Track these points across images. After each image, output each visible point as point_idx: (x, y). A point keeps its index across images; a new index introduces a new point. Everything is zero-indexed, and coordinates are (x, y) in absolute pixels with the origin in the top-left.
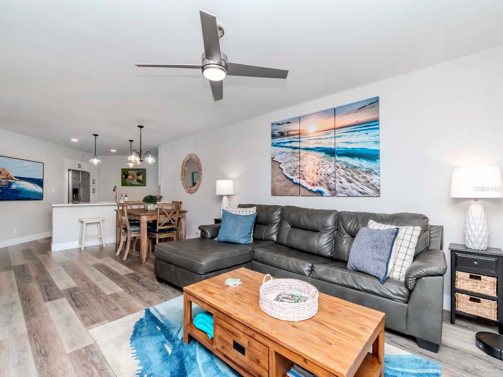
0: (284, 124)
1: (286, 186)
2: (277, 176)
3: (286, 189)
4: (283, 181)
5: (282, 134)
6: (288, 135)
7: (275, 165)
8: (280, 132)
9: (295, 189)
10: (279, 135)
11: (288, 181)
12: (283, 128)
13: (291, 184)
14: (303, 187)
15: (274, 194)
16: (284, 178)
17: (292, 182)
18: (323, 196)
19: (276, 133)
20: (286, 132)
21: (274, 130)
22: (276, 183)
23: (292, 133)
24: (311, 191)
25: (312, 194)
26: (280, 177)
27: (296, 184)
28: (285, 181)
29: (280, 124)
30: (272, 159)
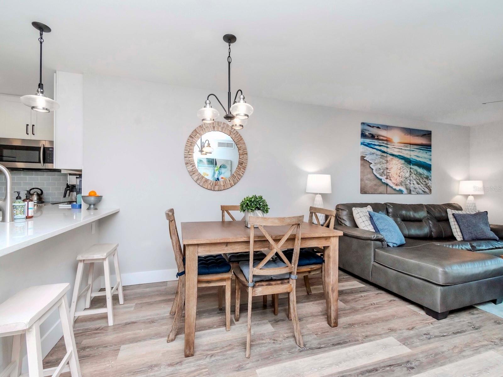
0: (374, 127)
1: (375, 185)
2: (367, 175)
3: (376, 187)
4: (373, 180)
5: (373, 137)
6: (378, 139)
7: (365, 164)
8: (370, 134)
9: (383, 188)
10: (370, 136)
11: (378, 181)
12: (375, 131)
13: (380, 183)
14: (390, 186)
15: (364, 191)
16: (373, 177)
18: (402, 194)
19: (367, 134)
20: (376, 135)
21: (365, 130)
22: (367, 182)
23: (381, 138)
24: (395, 190)
25: (396, 192)
26: (370, 176)
27: (384, 183)
28: (375, 180)
29: (370, 126)
30: (363, 158)
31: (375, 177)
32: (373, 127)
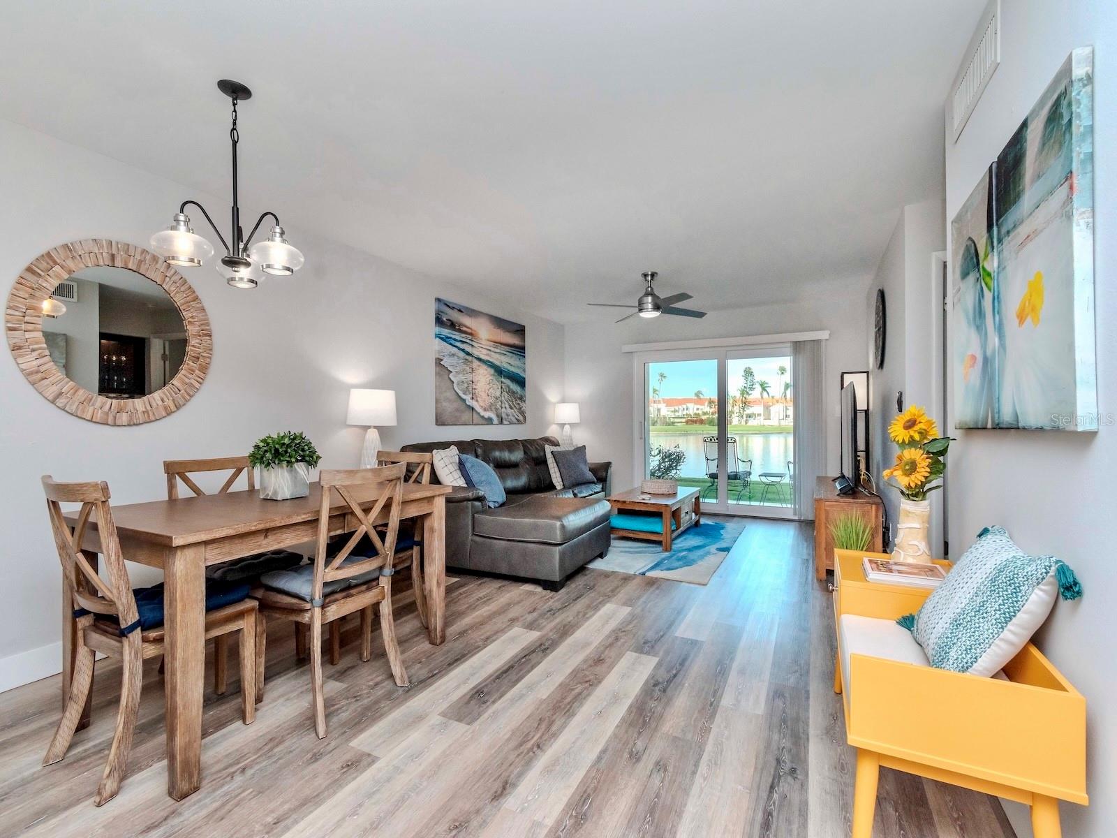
0: (455, 309)
1: (457, 410)
2: (445, 391)
3: (457, 414)
4: (454, 402)
5: (452, 325)
6: (460, 331)
7: (442, 373)
8: (449, 320)
9: (466, 416)
10: (449, 324)
11: (460, 402)
12: (455, 316)
13: (464, 406)
14: (476, 411)
15: (440, 422)
16: (453, 397)
18: (492, 424)
19: (444, 319)
20: (456, 323)
22: (444, 404)
23: (464, 329)
24: (483, 418)
25: (484, 422)
26: (450, 394)
27: (469, 407)
28: (456, 401)
29: (449, 307)
30: (438, 362)
31: (457, 397)
32: (453, 308)
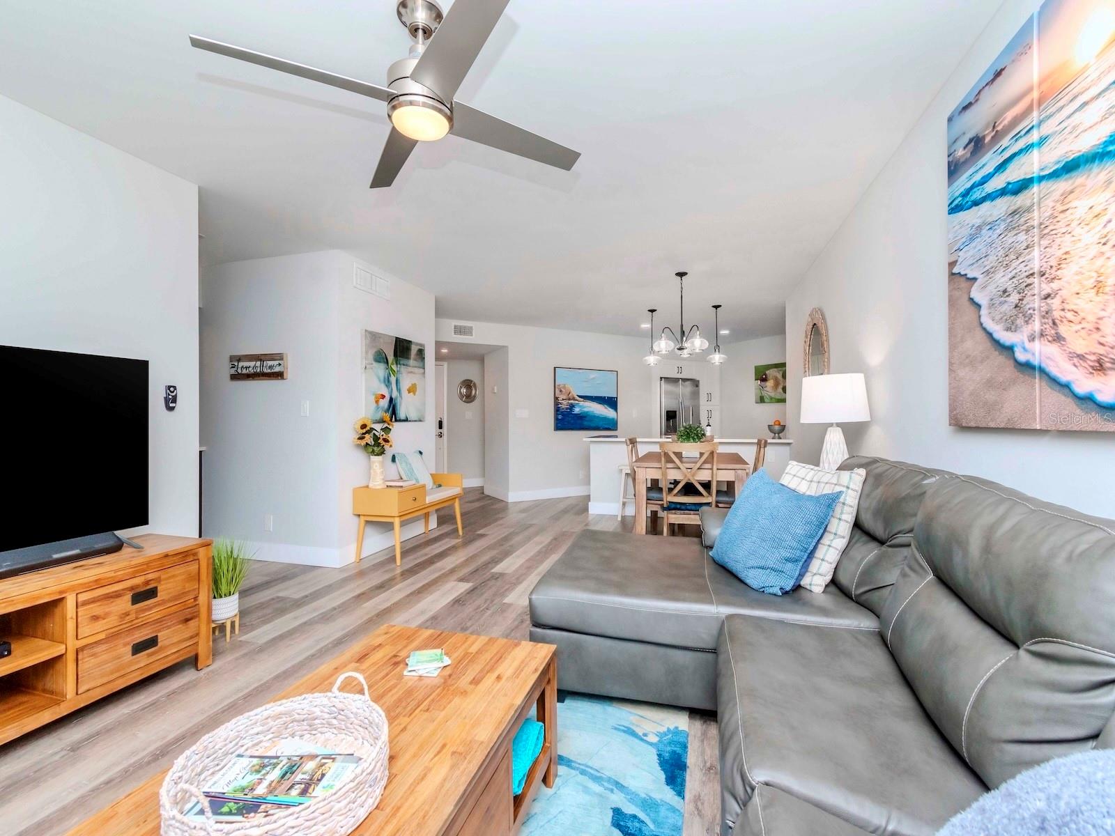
1: (990, 384)
3: (989, 396)
4: (982, 362)
5: (977, 146)
6: (997, 138)
7: (957, 293)
8: (970, 141)
10: (969, 155)
11: (999, 359)
13: (1008, 368)
16: (980, 347)
17: (1012, 362)
19: (960, 152)
20: (988, 125)
21: (956, 141)
22: (961, 373)
23: (1009, 116)
24: (1088, 402)
26: (973, 344)
27: (1026, 367)
29: (970, 105)
31: (988, 344)
